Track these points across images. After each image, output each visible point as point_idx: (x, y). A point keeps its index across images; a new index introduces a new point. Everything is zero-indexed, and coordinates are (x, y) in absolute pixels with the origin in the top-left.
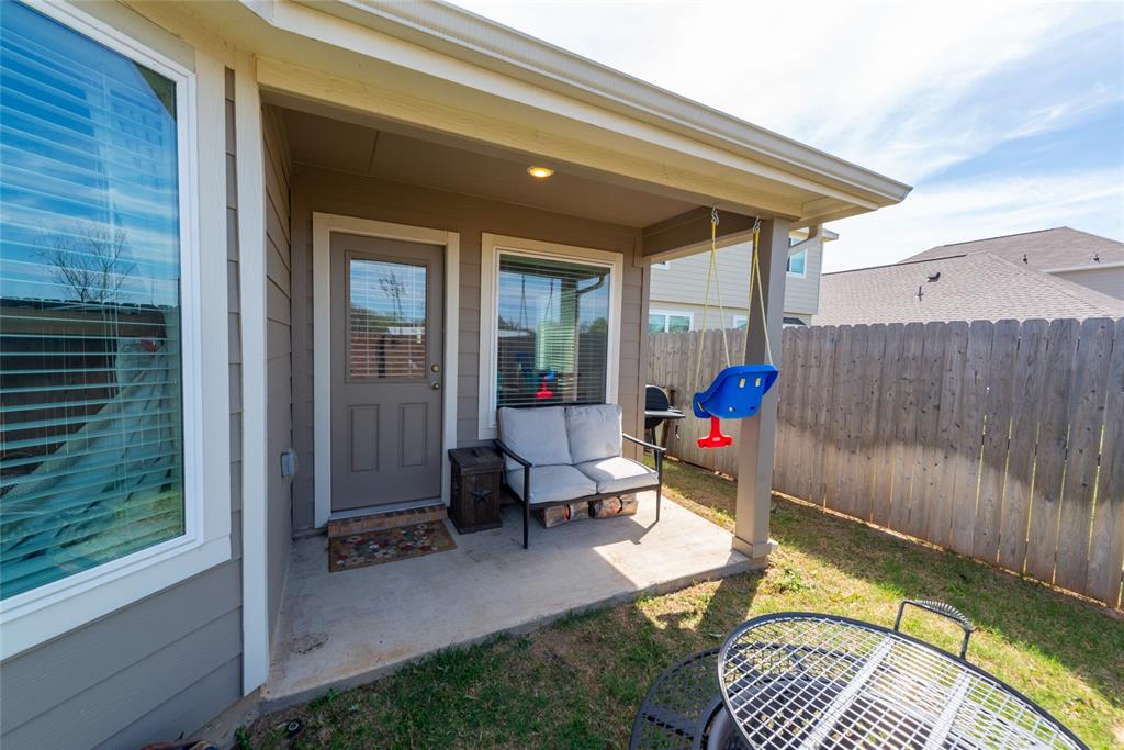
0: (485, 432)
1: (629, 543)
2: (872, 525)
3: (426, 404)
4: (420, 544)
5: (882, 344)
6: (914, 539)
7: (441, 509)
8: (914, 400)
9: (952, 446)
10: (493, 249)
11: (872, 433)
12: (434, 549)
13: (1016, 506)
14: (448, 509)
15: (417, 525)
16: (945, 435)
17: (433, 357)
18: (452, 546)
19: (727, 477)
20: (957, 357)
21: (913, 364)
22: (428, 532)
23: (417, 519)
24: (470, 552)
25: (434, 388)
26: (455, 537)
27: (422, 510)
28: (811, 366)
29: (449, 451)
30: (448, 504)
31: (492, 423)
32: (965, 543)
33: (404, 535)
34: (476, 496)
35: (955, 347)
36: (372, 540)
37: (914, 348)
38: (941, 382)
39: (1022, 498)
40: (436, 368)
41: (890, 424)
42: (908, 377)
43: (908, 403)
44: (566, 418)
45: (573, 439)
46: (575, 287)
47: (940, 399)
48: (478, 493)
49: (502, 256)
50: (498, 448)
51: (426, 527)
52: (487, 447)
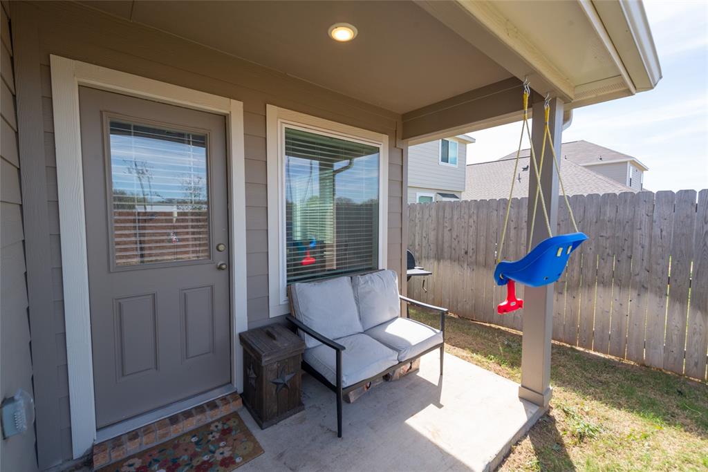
0: (276, 308)
1: (432, 407)
2: (578, 348)
3: (212, 287)
4: (219, 457)
5: (582, 210)
6: (613, 357)
7: (235, 400)
8: (610, 252)
9: (643, 286)
10: (279, 123)
11: (575, 278)
12: (238, 460)
13: (698, 330)
14: (241, 395)
15: (208, 425)
16: (637, 278)
17: (218, 236)
18: (257, 450)
19: (452, 315)
20: (645, 219)
21: (609, 224)
22: (226, 432)
23: (209, 416)
24: (281, 455)
25: (220, 268)
26: (258, 433)
27: (213, 405)
28: (522, 229)
29: (240, 335)
30: (240, 389)
31: (283, 299)
32: (657, 359)
33: (197, 443)
34: (277, 384)
35: (644, 211)
36: (157, 461)
37: (609, 212)
38: (633, 238)
39: (703, 324)
40: (221, 248)
41: (591, 271)
42: (605, 235)
43: (605, 255)
44: (353, 287)
45: (361, 307)
46: (332, 166)
47: (632, 251)
48: (280, 381)
49: (288, 131)
50: (292, 324)
51: (220, 427)
52: (279, 324)
